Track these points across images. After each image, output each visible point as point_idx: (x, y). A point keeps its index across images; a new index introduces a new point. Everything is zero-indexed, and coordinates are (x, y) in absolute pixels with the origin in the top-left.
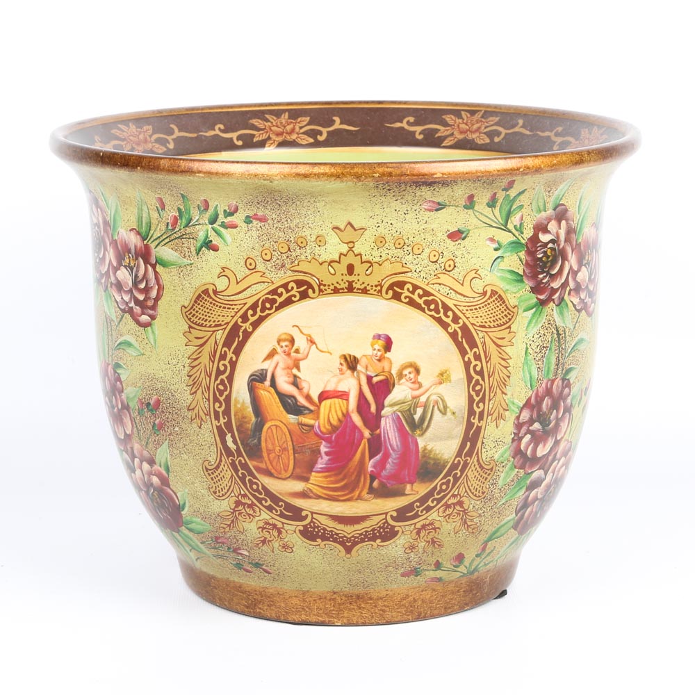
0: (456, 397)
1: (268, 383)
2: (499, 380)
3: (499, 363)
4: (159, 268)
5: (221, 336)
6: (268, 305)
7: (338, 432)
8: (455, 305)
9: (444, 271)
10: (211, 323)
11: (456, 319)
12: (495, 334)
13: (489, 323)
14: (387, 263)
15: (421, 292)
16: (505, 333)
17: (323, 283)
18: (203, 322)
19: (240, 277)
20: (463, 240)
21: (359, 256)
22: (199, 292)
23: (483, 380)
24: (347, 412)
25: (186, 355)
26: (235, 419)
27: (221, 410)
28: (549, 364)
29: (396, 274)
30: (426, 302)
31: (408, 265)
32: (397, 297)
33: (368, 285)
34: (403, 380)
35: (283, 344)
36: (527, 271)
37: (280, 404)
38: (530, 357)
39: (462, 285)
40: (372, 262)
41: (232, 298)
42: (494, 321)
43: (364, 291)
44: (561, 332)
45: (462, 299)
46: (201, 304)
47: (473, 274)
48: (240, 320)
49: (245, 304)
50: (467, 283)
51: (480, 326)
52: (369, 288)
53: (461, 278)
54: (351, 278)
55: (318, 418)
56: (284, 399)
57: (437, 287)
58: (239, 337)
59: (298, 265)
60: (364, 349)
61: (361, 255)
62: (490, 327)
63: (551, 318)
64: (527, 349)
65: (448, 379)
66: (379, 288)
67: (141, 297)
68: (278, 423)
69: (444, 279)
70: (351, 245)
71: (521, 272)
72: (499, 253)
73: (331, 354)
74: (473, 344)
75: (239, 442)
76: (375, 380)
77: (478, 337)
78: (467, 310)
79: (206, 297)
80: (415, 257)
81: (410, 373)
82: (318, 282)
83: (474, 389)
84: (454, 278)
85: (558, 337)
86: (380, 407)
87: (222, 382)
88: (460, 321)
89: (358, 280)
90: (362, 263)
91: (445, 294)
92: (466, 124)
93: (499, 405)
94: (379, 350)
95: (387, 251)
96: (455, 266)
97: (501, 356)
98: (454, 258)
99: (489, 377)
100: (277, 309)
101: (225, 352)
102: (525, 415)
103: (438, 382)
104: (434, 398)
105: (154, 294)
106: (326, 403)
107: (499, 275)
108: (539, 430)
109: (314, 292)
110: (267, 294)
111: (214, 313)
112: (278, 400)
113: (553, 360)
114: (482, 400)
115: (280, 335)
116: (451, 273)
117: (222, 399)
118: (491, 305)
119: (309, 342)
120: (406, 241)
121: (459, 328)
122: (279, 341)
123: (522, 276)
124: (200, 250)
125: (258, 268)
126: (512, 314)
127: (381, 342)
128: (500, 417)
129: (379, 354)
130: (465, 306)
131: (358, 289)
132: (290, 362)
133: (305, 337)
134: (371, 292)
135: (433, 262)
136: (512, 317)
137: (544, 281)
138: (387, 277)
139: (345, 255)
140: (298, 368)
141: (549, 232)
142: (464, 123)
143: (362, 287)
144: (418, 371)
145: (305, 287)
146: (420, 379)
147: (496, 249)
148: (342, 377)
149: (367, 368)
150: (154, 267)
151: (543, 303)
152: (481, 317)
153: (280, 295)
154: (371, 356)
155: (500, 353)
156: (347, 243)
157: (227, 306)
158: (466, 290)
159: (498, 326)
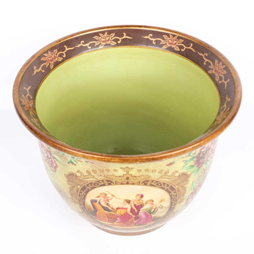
1: (98, 203)
8: (168, 182)
12: (182, 184)
19: (85, 175)
32: (146, 184)
34: (147, 204)
35: (103, 195)
37: (102, 208)
38: (194, 183)
41: (83, 179)
43: (133, 184)
45: (171, 180)
52: (134, 183)
54: (128, 181)
56: (103, 207)
61: (132, 175)
62: (180, 183)
66: (139, 183)
70: (128, 172)
73: (120, 199)
76: (137, 205)
81: (150, 202)
82: (115, 181)
92: (171, 40)
94: (138, 198)
99: (179, 195)
116: (167, 175)
119: (112, 196)
122: (101, 194)
127: (139, 196)
129: (139, 199)
131: (131, 183)
134: (136, 184)
140: (109, 201)
142: (170, 40)
143: (132, 183)
148: (125, 205)
154: (136, 200)
156: (126, 172)
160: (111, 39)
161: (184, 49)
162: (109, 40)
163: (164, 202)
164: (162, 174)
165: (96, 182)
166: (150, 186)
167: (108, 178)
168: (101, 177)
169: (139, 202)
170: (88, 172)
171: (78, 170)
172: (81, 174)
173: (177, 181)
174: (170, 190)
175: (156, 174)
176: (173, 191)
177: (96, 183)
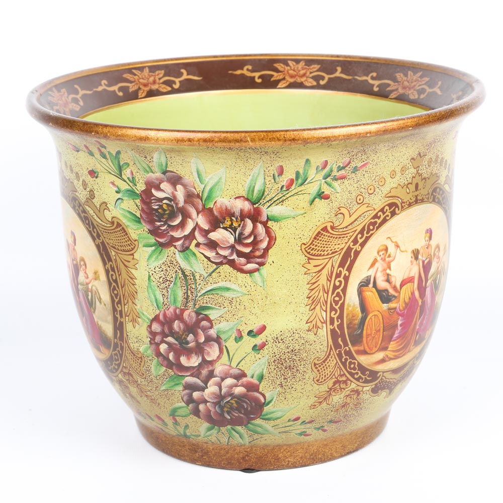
165: (371, 221)
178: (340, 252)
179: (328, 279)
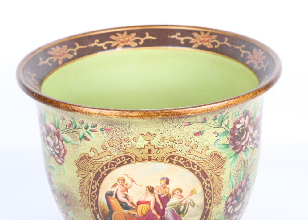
0: (199, 200)
1: (114, 196)
2: (218, 189)
3: (218, 183)
4: (64, 142)
5: (92, 175)
6: (113, 165)
7: (146, 217)
8: (198, 163)
9: (193, 149)
10: (88, 169)
11: (198, 168)
12: (216, 171)
13: (213, 167)
14: (166, 149)
15: (182, 159)
16: (221, 170)
17: (137, 157)
18: (84, 168)
19: (99, 152)
20: (201, 135)
21: (153, 146)
22: (82, 156)
23: (211, 190)
24: (150, 209)
25: (77, 181)
26: (101, 209)
27: (94, 205)
28: (240, 176)
29: (171, 152)
30: (185, 163)
31: (176, 148)
32: (171, 162)
33: (158, 157)
34: (175, 196)
35: (120, 181)
36: (231, 142)
37: (120, 205)
38: (232, 176)
39: (201, 154)
40: (160, 148)
41: (97, 161)
42: (216, 166)
43: (156, 160)
44: (245, 161)
46: (83, 161)
47: (206, 148)
48: (100, 170)
49: (102, 164)
50: (203, 153)
51: (209, 169)
52: (158, 159)
53: (200, 151)
55: (137, 211)
56: (121, 203)
57: (189, 156)
58: (100, 177)
59: (126, 149)
60: (157, 184)
61: (154, 145)
62: (214, 169)
63: (241, 158)
64: (231, 173)
65: (195, 193)
66: (163, 159)
67: (58, 152)
68: (119, 213)
69: (192, 152)
70: (149, 141)
71: (228, 143)
72: (218, 138)
73: (142, 186)
74: (206, 177)
75: (102, 218)
76: (162, 196)
77: (209, 174)
78: (203, 164)
79: (85, 159)
80: (179, 145)
81: (178, 192)
82: (135, 157)
83: (207, 195)
84: (198, 152)
85: (245, 164)
86: (165, 206)
87: (94, 194)
88: (201, 169)
89: (153, 156)
90: (155, 149)
91: (193, 159)
93: (218, 199)
94: (163, 184)
95: (166, 143)
96: (198, 147)
97: (218, 179)
98: (197, 143)
99: (214, 189)
100: (117, 167)
101: (95, 182)
102: (230, 199)
103: (190, 194)
104: (189, 201)
105: (63, 152)
106: (140, 206)
107: (218, 147)
108: (235, 203)
109: (133, 161)
110: (112, 160)
111: (89, 166)
112: (119, 204)
113: (242, 174)
114: (211, 199)
115: (119, 178)
116: (196, 150)
117: (94, 200)
118: (214, 160)
120: (175, 139)
121: (200, 171)
122: (118, 180)
123: (228, 145)
124: (81, 139)
125: (107, 150)
126: (224, 161)
127: (164, 181)
128: (219, 203)
129: (164, 185)
130: (202, 162)
131: (153, 159)
132: (123, 189)
133: (130, 179)
134: (160, 160)
135: (188, 146)
136: (224, 163)
137: (238, 144)
138: (167, 154)
139: (147, 146)
140: (127, 191)
141: (241, 123)
143: (155, 158)
144: (181, 191)
145: (129, 159)
146: (182, 194)
147: (216, 137)
148: (147, 195)
149: (158, 191)
150: (62, 141)
151: (237, 153)
152: (210, 165)
153: (118, 161)
154: (160, 187)
155: (219, 178)
156: (148, 141)
157: (94, 164)
158: (203, 156)
159: (218, 167)
160: (130, 39)
161: (218, 45)
162: (128, 40)
163: (195, 195)
164: (190, 147)
166: (176, 164)
167: (127, 152)
168: (118, 152)
169: (164, 190)
170: (103, 146)
171: (92, 146)
172: (95, 153)
173: (209, 163)
174: (202, 176)
175: (183, 147)
176: (205, 180)
177: (112, 163)
178: (94, 172)
179: (88, 184)
